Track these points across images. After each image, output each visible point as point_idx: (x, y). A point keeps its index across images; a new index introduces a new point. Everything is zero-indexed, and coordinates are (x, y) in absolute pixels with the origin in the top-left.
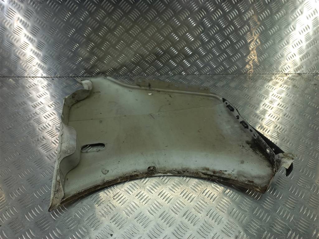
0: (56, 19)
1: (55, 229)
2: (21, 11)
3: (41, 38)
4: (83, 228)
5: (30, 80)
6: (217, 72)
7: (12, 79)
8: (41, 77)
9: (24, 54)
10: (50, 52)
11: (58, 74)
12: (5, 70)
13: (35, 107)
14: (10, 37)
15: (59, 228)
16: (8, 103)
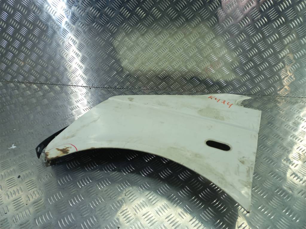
0: (99, 38)
1: (70, 214)
2: (73, 31)
3: (85, 53)
4: (94, 217)
5: (72, 88)
7: (59, 86)
8: (81, 86)
9: (70, 66)
10: (91, 65)
11: (95, 84)
12: (54, 79)
13: (72, 109)
14: (62, 51)
15: (73, 214)
16: (52, 105)
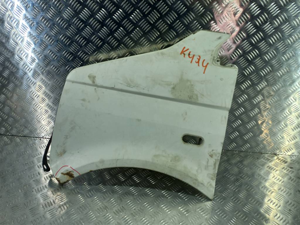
6: (230, 148)
